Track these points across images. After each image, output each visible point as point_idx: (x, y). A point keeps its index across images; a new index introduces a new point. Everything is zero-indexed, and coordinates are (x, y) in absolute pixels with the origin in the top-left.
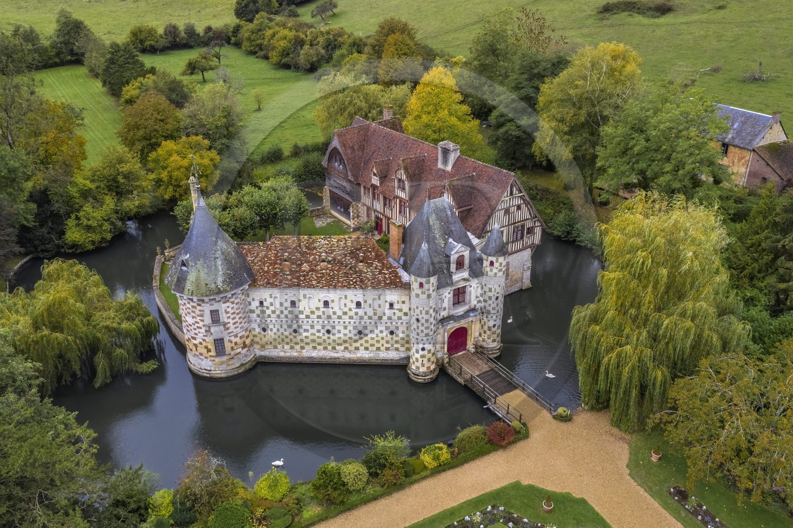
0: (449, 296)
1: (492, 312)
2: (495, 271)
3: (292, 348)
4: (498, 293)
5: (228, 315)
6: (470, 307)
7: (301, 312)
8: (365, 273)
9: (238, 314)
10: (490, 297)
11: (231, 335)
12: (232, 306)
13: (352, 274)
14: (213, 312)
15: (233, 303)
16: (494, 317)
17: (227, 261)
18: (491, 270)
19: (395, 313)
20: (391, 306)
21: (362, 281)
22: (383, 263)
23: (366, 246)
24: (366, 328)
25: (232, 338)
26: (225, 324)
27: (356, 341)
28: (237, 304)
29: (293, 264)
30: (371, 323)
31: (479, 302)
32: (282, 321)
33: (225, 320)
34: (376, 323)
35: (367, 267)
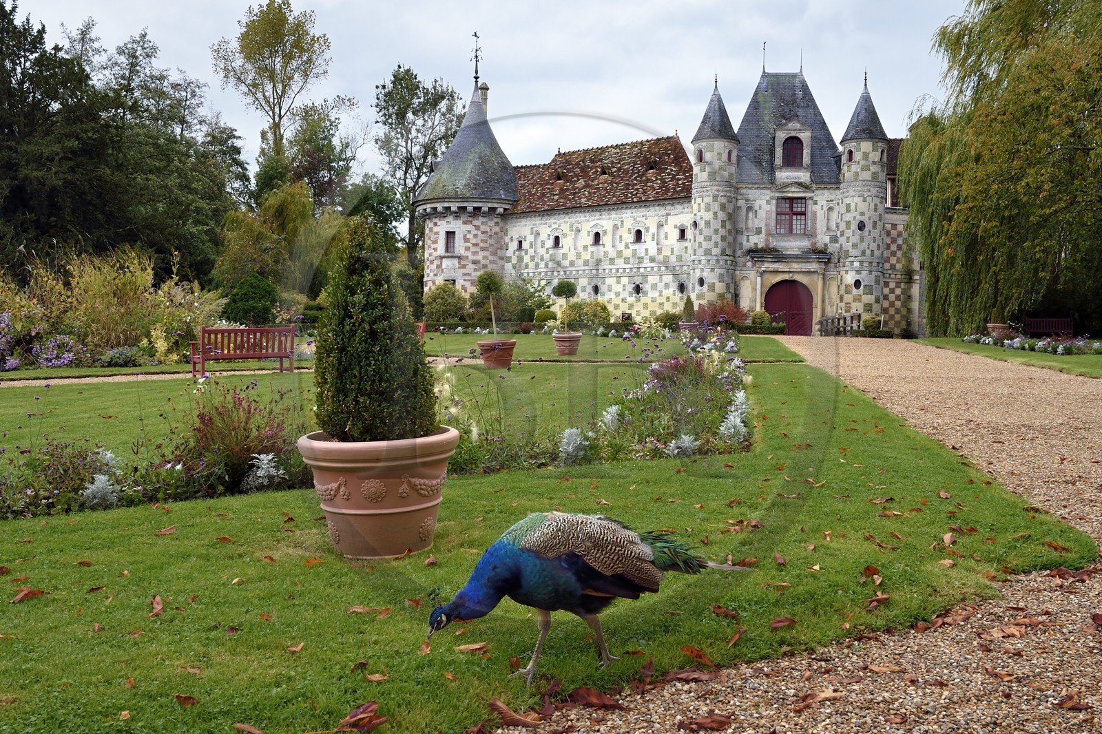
0: (768, 208)
1: (853, 252)
2: (855, 168)
4: (862, 214)
5: (469, 245)
6: (814, 244)
7: (565, 256)
8: (653, 181)
9: (483, 249)
10: (848, 223)
11: (467, 278)
12: (476, 232)
13: (634, 185)
14: (449, 236)
15: (477, 228)
16: (856, 264)
17: (481, 166)
18: (850, 170)
19: (686, 248)
20: (682, 234)
21: (644, 192)
22: (681, 167)
23: (666, 148)
24: (645, 277)
25: (468, 285)
26: (461, 257)
27: (631, 306)
28: (483, 232)
29: (567, 182)
30: (652, 269)
31: (834, 240)
32: (541, 273)
33: (462, 252)
34: (659, 269)
35: (658, 174)
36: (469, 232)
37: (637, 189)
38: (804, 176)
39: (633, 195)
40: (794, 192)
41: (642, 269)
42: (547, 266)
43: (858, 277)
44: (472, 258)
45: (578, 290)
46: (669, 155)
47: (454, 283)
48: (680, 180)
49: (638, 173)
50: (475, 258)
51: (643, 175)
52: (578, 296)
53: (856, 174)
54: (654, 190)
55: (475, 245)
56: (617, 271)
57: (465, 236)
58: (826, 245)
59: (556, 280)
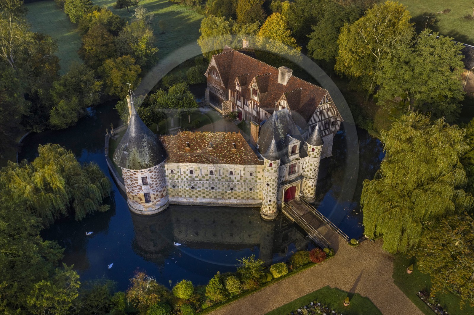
0: (287, 169)
2: (315, 154)
3: (191, 197)
4: (316, 167)
5: (152, 179)
6: (298, 174)
7: (196, 177)
8: (236, 155)
9: (158, 178)
10: (311, 170)
11: (155, 190)
12: (155, 174)
13: (228, 156)
14: (143, 178)
15: (155, 172)
16: (313, 180)
17: (151, 148)
18: (313, 154)
19: (253, 178)
20: (251, 174)
21: (234, 160)
22: (247, 149)
23: (236, 138)
24: (235, 186)
25: (155, 193)
26: (150, 184)
27: (229, 194)
28: (157, 173)
29: (191, 149)
30: (238, 184)
31: (304, 171)
32: (184, 182)
33: (151, 182)
34: (241, 184)
35: (237, 151)
36: (152, 175)
37: (229, 158)
38: (297, 156)
39: (229, 161)
40: (294, 162)
41: (233, 184)
42: (187, 179)
43: (313, 184)
44: (154, 183)
45: (204, 188)
46: (239, 142)
47: (149, 194)
48: (248, 156)
49: (227, 149)
50: (156, 183)
51: (230, 150)
52: (204, 190)
53: (315, 156)
54: (238, 159)
55: (155, 179)
56: (222, 183)
57: (151, 177)
58: (302, 173)
59: (193, 185)
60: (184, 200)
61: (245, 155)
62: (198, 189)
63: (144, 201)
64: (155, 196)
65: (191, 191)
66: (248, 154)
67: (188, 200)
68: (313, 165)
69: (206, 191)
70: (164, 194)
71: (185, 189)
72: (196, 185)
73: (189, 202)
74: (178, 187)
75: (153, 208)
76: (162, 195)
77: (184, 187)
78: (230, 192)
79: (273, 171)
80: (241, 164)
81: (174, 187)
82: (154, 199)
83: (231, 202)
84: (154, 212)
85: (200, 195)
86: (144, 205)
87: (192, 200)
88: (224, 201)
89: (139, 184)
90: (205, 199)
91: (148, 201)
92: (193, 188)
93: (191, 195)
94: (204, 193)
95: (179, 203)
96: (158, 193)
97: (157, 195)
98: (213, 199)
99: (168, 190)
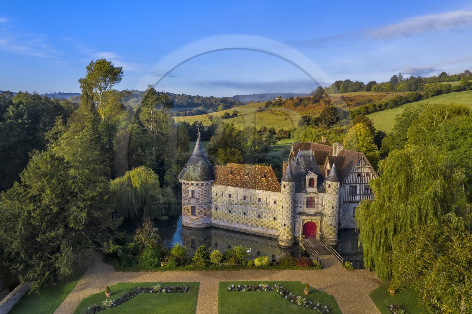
0: (304, 200)
1: (330, 215)
2: (331, 190)
3: (228, 221)
4: (333, 204)
5: (199, 195)
6: (318, 211)
7: (233, 201)
8: (264, 183)
9: (204, 196)
10: (329, 206)
11: (200, 206)
12: (202, 191)
13: (258, 183)
14: (193, 192)
15: (202, 189)
16: (331, 219)
17: (203, 168)
18: (329, 190)
19: (276, 207)
20: (275, 202)
21: (262, 187)
22: (274, 179)
23: (267, 170)
24: (262, 213)
25: (200, 208)
26: (197, 199)
27: (257, 221)
28: (204, 191)
29: (233, 176)
30: (265, 211)
31: (324, 209)
32: (224, 205)
33: (198, 197)
34: (267, 212)
35: (266, 180)
36: (200, 191)
37: (258, 185)
38: (315, 190)
39: (258, 187)
40: (312, 195)
41: (261, 211)
42: (227, 203)
43: (331, 223)
44: (201, 199)
45: (238, 212)
46: (269, 173)
47: (195, 207)
48: (274, 184)
49: (258, 178)
50: (202, 199)
51: (260, 179)
52: (238, 215)
53: (332, 192)
54: (265, 187)
55: (202, 195)
56: (252, 209)
57: (198, 192)
58: (321, 211)
59: (230, 208)
60: (223, 224)
61: (271, 184)
62: (234, 214)
63: (190, 214)
64: (200, 211)
65: (228, 214)
66: (274, 183)
67: (225, 224)
68: (330, 202)
69: (240, 216)
70: (208, 213)
71: (224, 212)
72: (232, 209)
73: (226, 226)
74: (220, 209)
75: (196, 222)
76: (206, 213)
77: (224, 210)
78: (258, 219)
79: (286, 193)
80: (266, 190)
81: (216, 209)
82: (198, 214)
83: (258, 230)
84: (196, 226)
85: (235, 219)
86: (190, 218)
87: (229, 225)
88: (253, 228)
89: (189, 197)
90: (238, 224)
91: (193, 214)
92: (230, 211)
93: (228, 218)
94: (238, 218)
95: (218, 226)
96: (202, 209)
97: (201, 211)
98: (244, 225)
99: (212, 212)
